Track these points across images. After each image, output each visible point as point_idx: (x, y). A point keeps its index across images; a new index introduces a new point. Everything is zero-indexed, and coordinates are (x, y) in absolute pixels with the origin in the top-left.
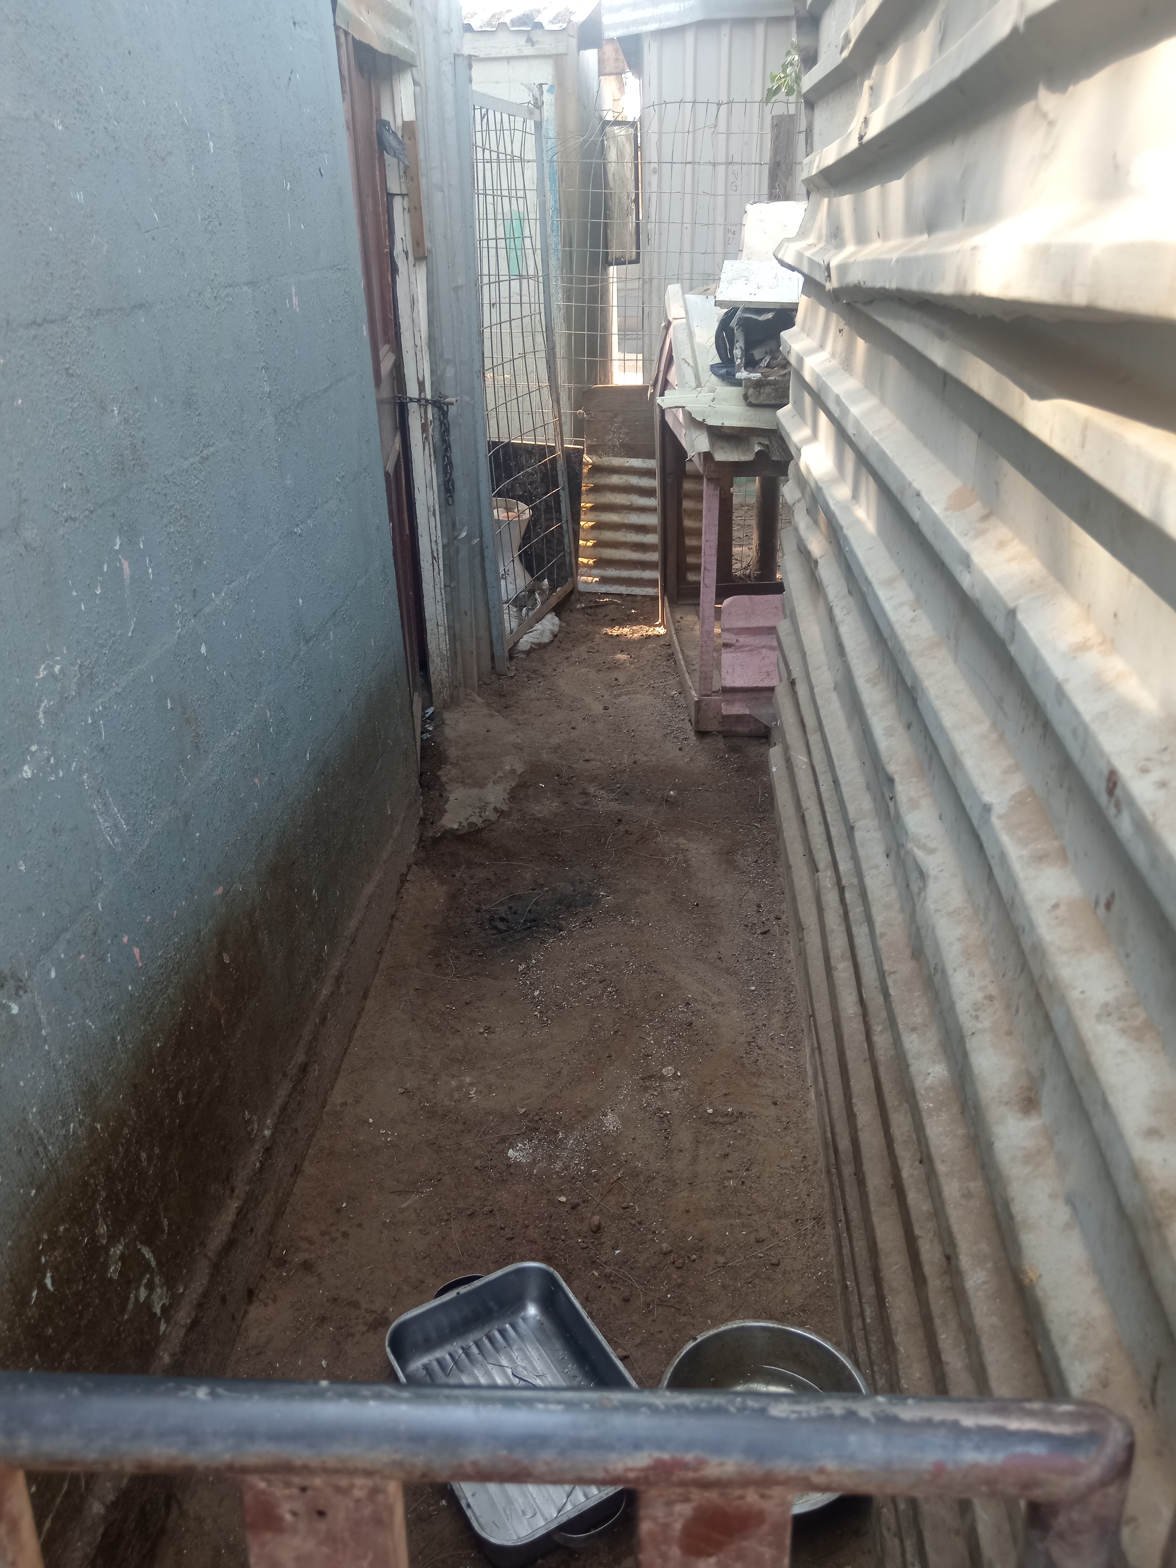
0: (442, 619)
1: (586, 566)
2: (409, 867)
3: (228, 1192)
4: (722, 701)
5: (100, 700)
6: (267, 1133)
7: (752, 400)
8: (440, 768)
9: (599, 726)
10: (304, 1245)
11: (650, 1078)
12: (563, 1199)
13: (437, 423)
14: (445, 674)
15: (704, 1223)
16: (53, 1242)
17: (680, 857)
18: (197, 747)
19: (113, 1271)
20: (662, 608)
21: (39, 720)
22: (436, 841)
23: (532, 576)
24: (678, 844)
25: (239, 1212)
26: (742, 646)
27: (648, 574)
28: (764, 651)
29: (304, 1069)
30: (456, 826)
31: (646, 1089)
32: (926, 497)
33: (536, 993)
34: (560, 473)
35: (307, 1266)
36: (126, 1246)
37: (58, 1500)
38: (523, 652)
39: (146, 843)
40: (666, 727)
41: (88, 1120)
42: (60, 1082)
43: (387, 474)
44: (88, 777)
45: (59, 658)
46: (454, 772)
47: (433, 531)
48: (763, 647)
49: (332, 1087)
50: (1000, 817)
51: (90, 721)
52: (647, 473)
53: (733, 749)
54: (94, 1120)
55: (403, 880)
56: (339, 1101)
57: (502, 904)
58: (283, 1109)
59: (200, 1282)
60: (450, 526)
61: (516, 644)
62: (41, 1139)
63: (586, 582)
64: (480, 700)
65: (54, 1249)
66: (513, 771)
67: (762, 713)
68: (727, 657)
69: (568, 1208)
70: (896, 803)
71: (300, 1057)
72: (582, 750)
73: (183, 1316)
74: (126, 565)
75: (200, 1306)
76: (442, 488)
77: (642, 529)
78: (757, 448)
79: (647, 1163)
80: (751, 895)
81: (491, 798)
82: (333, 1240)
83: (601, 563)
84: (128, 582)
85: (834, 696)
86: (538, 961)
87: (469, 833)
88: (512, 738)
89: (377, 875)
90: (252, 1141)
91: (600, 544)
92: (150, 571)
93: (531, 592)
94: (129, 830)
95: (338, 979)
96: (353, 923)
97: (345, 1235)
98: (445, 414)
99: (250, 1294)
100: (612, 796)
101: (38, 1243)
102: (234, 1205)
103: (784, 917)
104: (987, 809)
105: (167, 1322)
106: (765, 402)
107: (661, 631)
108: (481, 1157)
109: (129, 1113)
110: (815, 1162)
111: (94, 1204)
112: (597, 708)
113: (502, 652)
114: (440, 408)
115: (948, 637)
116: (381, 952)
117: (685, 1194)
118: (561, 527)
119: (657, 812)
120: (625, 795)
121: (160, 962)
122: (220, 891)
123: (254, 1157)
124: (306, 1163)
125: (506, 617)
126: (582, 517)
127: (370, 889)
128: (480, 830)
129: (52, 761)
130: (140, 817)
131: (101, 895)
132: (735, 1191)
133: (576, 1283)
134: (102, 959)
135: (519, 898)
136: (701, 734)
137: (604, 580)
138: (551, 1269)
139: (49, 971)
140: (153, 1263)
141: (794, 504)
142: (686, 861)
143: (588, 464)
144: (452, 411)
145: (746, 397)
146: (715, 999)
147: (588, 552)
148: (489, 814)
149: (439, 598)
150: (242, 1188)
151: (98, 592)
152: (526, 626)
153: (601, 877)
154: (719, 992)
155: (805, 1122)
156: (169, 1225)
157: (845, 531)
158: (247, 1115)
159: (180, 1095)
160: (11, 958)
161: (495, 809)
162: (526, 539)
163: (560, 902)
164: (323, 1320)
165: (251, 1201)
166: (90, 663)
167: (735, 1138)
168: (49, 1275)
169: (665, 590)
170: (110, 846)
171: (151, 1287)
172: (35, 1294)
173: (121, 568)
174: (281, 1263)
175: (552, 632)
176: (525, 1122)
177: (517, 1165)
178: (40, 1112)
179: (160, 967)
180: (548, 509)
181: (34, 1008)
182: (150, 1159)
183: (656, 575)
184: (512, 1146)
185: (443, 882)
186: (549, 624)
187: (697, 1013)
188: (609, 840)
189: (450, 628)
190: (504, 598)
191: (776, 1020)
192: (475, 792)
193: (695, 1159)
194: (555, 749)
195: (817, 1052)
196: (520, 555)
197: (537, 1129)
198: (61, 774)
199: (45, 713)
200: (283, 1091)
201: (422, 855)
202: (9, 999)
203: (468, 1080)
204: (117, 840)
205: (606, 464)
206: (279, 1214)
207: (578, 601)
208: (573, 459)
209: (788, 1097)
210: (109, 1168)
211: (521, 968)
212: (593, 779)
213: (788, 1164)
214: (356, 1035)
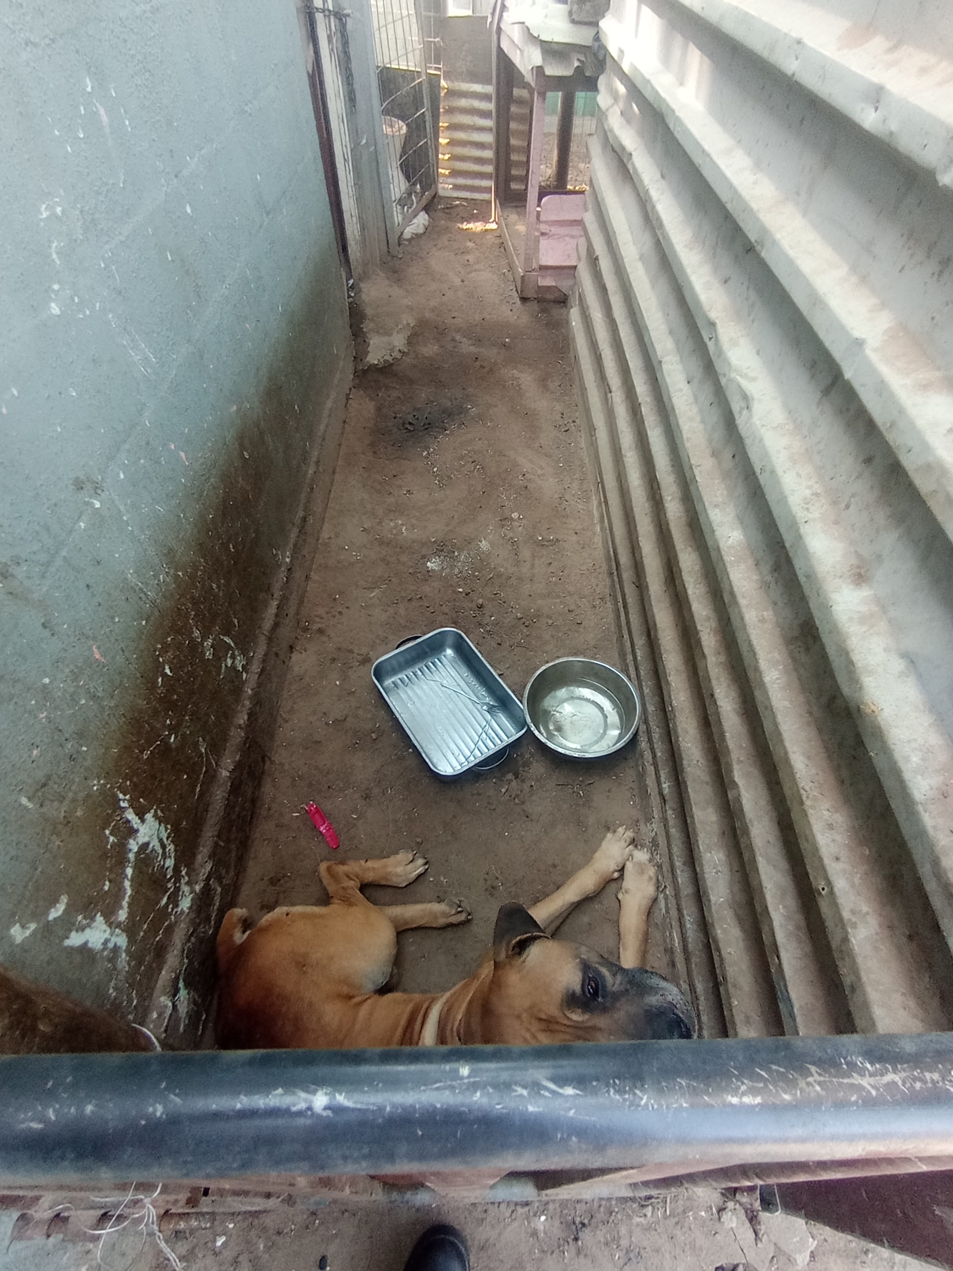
0: (355, 212)
1: (444, 175)
2: (350, 389)
3: (270, 596)
4: (538, 276)
5: (107, 247)
6: (288, 560)
7: (575, 16)
8: (362, 323)
9: (460, 293)
10: (317, 619)
11: (505, 520)
12: (461, 590)
13: (339, 35)
14: (358, 254)
15: (540, 602)
16: (165, 648)
17: (515, 383)
18: (198, 295)
19: (208, 655)
20: (494, 211)
21: (53, 261)
22: (365, 372)
23: (409, 182)
24: (513, 374)
25: (278, 607)
26: (553, 235)
27: (485, 183)
28: (567, 238)
29: (304, 519)
30: (376, 362)
31: (503, 526)
32: (809, 42)
33: (435, 469)
34: (425, 95)
35: (321, 631)
36: (214, 640)
37: (202, 776)
38: (407, 240)
39: (174, 372)
40: (501, 295)
41: (172, 571)
42: (146, 550)
43: (308, 73)
44: (113, 317)
45: (57, 200)
46: (371, 325)
47: (343, 136)
48: (567, 236)
49: (321, 528)
50: (875, 350)
51: (103, 265)
52: (486, 97)
53: (544, 311)
54: (176, 570)
55: (348, 399)
56: (326, 536)
57: (409, 413)
58: (295, 545)
59: (261, 649)
60: (354, 133)
61: (402, 233)
62: (141, 589)
63: (444, 188)
64: (383, 275)
65: (167, 652)
66: (408, 324)
67: (564, 285)
68: (544, 243)
69: (464, 595)
70: (717, 340)
71: (301, 514)
72: (450, 310)
73: (255, 668)
74: (102, 111)
75: (264, 661)
76: (347, 98)
77: (481, 146)
78: (576, 64)
79: (506, 569)
80: (558, 407)
81: (396, 343)
82: (334, 616)
83: (455, 173)
84: (107, 130)
85: (640, 265)
86: (434, 449)
87: (385, 367)
88: (406, 302)
89: (333, 395)
90: (279, 566)
91: (454, 158)
92: (127, 122)
93: (410, 195)
94: (158, 362)
95: (318, 463)
96: (322, 427)
97: (340, 613)
98: (343, 26)
99: (291, 647)
100: (470, 342)
101: (155, 651)
102: (275, 603)
103: (577, 421)
104: (859, 343)
105: (247, 673)
106: (585, 20)
107: (494, 226)
108: (412, 567)
109: (200, 561)
110: (601, 567)
111: (188, 620)
112: (457, 281)
113: (393, 239)
114: (341, 19)
115: (798, 193)
116: (340, 445)
117: (528, 586)
118: (426, 142)
119: (499, 353)
120: (478, 341)
121: (201, 460)
122: (235, 408)
123: (282, 575)
124: (312, 573)
125: (395, 213)
126: (441, 134)
127: (329, 404)
128: (391, 365)
129: (76, 300)
130: (165, 352)
131: (146, 414)
132: (556, 584)
133: (471, 636)
134: (158, 462)
135: (419, 409)
136: (524, 299)
137: (456, 187)
138: (460, 632)
139: (118, 474)
140: (233, 645)
141: (608, 109)
142: (519, 386)
143: (444, 88)
144: (350, 22)
145: (570, 13)
146: (540, 472)
147: (446, 164)
148: (397, 354)
149: (351, 194)
150: (277, 594)
151: (82, 136)
152: (408, 220)
153: (467, 396)
154: (542, 469)
155: (594, 544)
156: (238, 622)
157: (677, 113)
158: (274, 552)
159: (231, 546)
160: (83, 466)
161: (400, 351)
162: (404, 151)
163: (444, 412)
164: (333, 660)
165: (284, 599)
166: (90, 209)
167: (554, 554)
168: (167, 667)
169: (496, 195)
170: (145, 376)
171: (233, 657)
172: (160, 680)
173: (96, 113)
174: (306, 630)
175: (424, 225)
176: (435, 546)
177: (433, 571)
178: (136, 572)
179: (202, 464)
180: (418, 128)
181: (113, 502)
182: (218, 587)
183: (491, 184)
184: (429, 560)
185: (371, 399)
186: (422, 219)
187: (529, 480)
188: (471, 371)
189: (360, 218)
190: (393, 199)
191: (575, 484)
192: (385, 339)
193: (533, 566)
194: (433, 310)
195: (603, 504)
196: (401, 164)
197: (442, 550)
198: (88, 313)
199: (58, 253)
200: (293, 534)
201: (357, 381)
202: (91, 498)
203: (400, 522)
204: (149, 370)
205: (457, 88)
206: (301, 602)
207: (439, 203)
208: (433, 82)
209: (584, 530)
210: (193, 598)
211: (424, 454)
212: (458, 331)
213: (585, 568)
214: (332, 496)
